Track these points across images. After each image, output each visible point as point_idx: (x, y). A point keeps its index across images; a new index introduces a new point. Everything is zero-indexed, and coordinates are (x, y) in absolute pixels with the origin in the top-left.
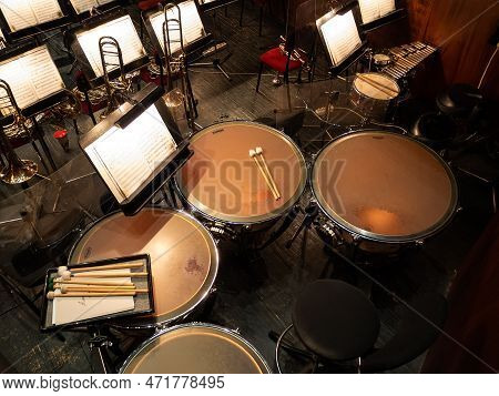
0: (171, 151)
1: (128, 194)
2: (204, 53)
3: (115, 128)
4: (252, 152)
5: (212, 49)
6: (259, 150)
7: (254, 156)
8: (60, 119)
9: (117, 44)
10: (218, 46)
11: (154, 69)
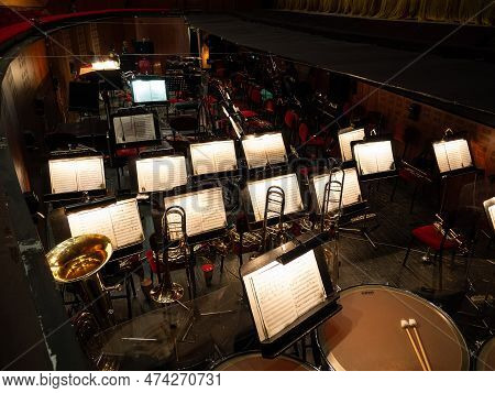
0: (320, 300)
1: (271, 334)
2: (353, 220)
3: (276, 263)
4: (404, 323)
5: (362, 217)
6: (412, 322)
7: (406, 327)
8: (212, 254)
9: (283, 195)
10: (368, 216)
11: (305, 224)
